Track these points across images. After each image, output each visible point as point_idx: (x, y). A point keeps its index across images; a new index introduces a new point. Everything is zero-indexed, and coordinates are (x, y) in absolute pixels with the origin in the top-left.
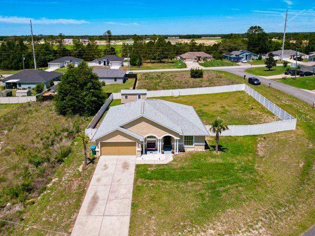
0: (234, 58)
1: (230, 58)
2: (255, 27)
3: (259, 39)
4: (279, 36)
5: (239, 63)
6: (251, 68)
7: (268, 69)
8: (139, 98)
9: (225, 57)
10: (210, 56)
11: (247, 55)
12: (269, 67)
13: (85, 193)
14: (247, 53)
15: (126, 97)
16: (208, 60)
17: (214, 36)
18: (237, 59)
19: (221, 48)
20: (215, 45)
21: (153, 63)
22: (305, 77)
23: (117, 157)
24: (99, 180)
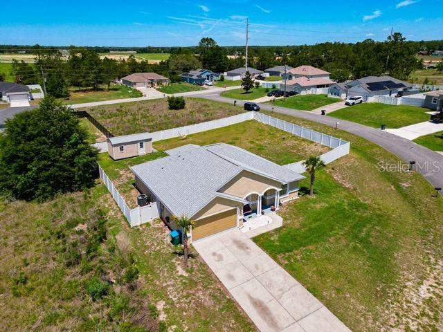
0: (196, 80)
1: (191, 81)
2: (207, 39)
3: (215, 55)
4: (241, 50)
5: (204, 86)
6: (224, 92)
7: (245, 91)
8: (142, 146)
9: (184, 79)
10: (165, 78)
11: (208, 76)
12: (246, 89)
13: (235, 302)
14: (207, 73)
15: (122, 149)
16: (164, 84)
17: (126, 50)
18: (200, 82)
19: (172, 67)
20: (162, 63)
21: (85, 91)
22: (290, 97)
23: (214, 237)
24: (231, 277)
